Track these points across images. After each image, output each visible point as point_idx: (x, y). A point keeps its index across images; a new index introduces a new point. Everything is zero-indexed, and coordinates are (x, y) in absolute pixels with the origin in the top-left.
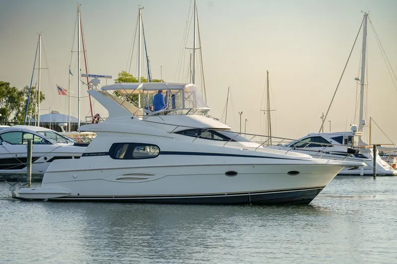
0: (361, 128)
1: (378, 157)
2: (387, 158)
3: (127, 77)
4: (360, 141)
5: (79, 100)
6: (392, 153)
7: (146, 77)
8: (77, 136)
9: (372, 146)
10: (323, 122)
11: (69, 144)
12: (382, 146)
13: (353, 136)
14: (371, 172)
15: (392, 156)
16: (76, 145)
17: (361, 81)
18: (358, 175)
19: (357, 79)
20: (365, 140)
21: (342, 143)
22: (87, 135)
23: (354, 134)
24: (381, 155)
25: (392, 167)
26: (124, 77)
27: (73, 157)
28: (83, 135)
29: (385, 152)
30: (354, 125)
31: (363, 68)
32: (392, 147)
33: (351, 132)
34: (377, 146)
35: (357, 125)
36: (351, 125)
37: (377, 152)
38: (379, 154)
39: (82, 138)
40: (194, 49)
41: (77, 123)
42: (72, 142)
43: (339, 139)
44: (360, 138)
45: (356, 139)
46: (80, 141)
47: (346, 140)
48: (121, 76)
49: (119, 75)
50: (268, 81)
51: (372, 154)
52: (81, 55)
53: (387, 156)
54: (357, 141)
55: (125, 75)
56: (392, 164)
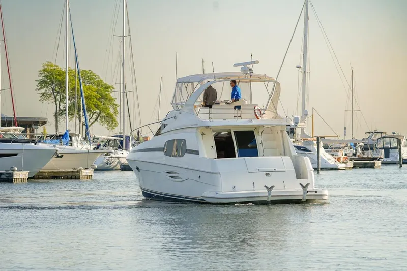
0: (303, 120)
1: (322, 150)
2: (331, 151)
3: (52, 68)
4: (303, 133)
6: (337, 145)
7: (73, 67)
9: (316, 138)
12: (326, 138)
13: (295, 128)
14: (315, 166)
15: (337, 149)
17: (303, 68)
19: (299, 67)
20: (308, 132)
22: (9, 130)
23: (296, 126)
24: (326, 147)
25: (337, 160)
26: (49, 68)
28: (5, 131)
29: (329, 145)
30: (296, 116)
31: (305, 55)
32: (336, 139)
33: (293, 124)
34: (321, 138)
35: (299, 117)
36: (293, 116)
37: (321, 145)
38: (323, 147)
39: (3, 134)
40: (123, 36)
44: (302, 130)
45: (298, 131)
47: (288, 132)
48: (46, 67)
49: (43, 66)
50: (204, 70)
51: (316, 147)
53: (332, 148)
54: (300, 134)
55: (49, 65)
56: (337, 157)
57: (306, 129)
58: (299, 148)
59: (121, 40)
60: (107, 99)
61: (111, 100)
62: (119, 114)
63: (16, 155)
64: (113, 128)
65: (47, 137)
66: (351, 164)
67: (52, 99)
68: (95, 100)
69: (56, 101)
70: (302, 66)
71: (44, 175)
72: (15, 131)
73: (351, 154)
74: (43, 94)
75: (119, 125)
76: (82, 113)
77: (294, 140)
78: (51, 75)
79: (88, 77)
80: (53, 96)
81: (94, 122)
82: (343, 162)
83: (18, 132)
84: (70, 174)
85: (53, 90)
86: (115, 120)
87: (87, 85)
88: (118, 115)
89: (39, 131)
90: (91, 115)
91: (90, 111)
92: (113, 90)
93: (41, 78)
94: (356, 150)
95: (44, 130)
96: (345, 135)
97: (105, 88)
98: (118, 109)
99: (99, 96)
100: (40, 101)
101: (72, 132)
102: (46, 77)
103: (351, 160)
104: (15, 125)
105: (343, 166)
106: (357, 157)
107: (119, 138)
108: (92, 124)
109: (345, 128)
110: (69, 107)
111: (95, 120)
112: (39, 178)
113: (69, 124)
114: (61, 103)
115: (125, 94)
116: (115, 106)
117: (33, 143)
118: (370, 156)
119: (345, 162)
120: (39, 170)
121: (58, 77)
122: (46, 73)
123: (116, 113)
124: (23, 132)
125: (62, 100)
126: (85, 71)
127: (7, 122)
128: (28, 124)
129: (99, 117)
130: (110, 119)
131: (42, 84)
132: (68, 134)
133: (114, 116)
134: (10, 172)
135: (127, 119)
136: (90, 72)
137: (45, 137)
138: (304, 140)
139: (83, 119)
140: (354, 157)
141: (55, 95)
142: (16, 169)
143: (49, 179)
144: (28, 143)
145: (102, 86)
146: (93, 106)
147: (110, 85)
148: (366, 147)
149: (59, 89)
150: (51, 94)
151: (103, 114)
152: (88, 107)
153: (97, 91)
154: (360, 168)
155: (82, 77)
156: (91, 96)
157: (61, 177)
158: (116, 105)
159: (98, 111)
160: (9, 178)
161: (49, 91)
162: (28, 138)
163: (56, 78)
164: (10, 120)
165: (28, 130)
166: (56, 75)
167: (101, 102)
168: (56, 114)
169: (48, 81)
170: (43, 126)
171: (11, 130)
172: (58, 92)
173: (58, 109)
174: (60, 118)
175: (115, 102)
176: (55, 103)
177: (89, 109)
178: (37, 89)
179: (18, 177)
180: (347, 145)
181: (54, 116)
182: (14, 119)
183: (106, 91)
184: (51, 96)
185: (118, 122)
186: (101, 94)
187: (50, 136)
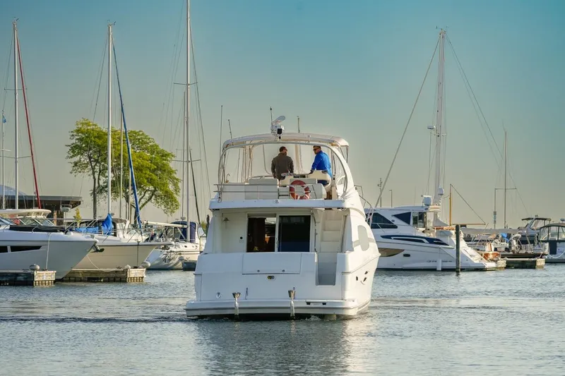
0: (437, 201)
1: (463, 244)
2: (475, 244)
3: (89, 128)
4: (436, 219)
5: (16, 162)
6: (483, 236)
7: (117, 128)
8: (13, 215)
9: (454, 227)
10: (381, 191)
11: (2, 228)
12: (468, 227)
13: (425, 213)
14: (453, 265)
15: (483, 242)
16: (12, 228)
17: (437, 130)
18: (433, 270)
19: (431, 128)
20: (443, 218)
21: (409, 223)
22: (29, 214)
23: (427, 209)
24: (468, 239)
25: (484, 257)
26: (85, 128)
27: (9, 248)
28: (24, 215)
29: (473, 235)
30: (427, 196)
31: (439, 111)
32: (483, 227)
33: (422, 207)
34: (462, 226)
35: (431, 196)
36: (422, 196)
37: (462, 236)
38: (464, 239)
39: (21, 219)
40: (188, 85)
41: (14, 197)
42: (7, 224)
43: (405, 217)
44: (436, 215)
45: (430, 217)
46: (19, 223)
47: (415, 219)
48: (80, 126)
49: (77, 124)
51: (454, 239)
52: (19, 96)
53: (477, 241)
54: (432, 220)
55: (86, 124)
56: (483, 253)
57: (440, 214)
58: (431, 241)
59: (185, 89)
60: (165, 171)
61: (170, 172)
62: (181, 191)
63: (38, 248)
64: (172, 212)
65: (81, 223)
66: (502, 263)
67: (88, 171)
68: (148, 172)
69: (94, 173)
70: (435, 127)
71: (77, 276)
72: (38, 214)
73: (503, 249)
74: (76, 164)
75: (180, 208)
76: (130, 190)
77: (424, 229)
78: (87, 137)
79: (138, 140)
80: (90, 167)
81: (146, 202)
82: (492, 260)
83: (42, 217)
84: (113, 275)
85: (90, 158)
86: (175, 201)
87: (138, 151)
88: (180, 194)
89: (69, 215)
90: (143, 193)
91: (140, 187)
92: (173, 158)
93: (74, 141)
94: (510, 244)
95: (78, 213)
96: (495, 222)
97: (162, 156)
98: (180, 185)
99: (154, 167)
100: (71, 173)
101: (116, 216)
102: (81, 140)
103: (503, 257)
104: (37, 206)
105: (492, 265)
106: (511, 253)
107: (181, 226)
108: (143, 205)
109: (495, 213)
110: (112, 182)
111: (149, 200)
112: (70, 281)
113: (112, 205)
114: (101, 176)
115: (190, 164)
116: (175, 182)
117: (63, 231)
118: (529, 252)
119: (495, 259)
121: (97, 140)
122: (80, 134)
123: (177, 190)
124: (50, 216)
125: (102, 172)
126: (136, 133)
127: (27, 203)
128: (55, 205)
129: (153, 197)
130: (168, 200)
131: (76, 149)
132: (111, 220)
133: (175, 195)
134: (29, 271)
135: (192, 198)
136: (141, 133)
137: (78, 225)
138: (437, 229)
139: (132, 199)
140: (507, 253)
141: (93, 165)
142: (38, 267)
143: (84, 281)
144: (56, 231)
145: (157, 153)
146: (146, 181)
147: (167, 150)
148: (524, 239)
149: (98, 157)
150: (88, 163)
151: (159, 192)
152: (139, 183)
153: (151, 160)
154: (516, 268)
155: (131, 141)
156: (142, 166)
157: (101, 278)
158: (177, 179)
159: (152, 188)
160: (28, 279)
161: (85, 159)
162: (54, 225)
163: (94, 142)
164: (30, 199)
165: (55, 213)
166: (95, 137)
167: (157, 175)
168: (94, 190)
169: (84, 145)
170: (75, 208)
171: (32, 213)
172: (97, 161)
173: (97, 185)
174: (99, 197)
175: (175, 175)
176: (92, 176)
177: (139, 185)
178: (68, 157)
179: (41, 279)
180: (498, 236)
181: (91, 194)
182: (36, 199)
183: (163, 160)
184: (87, 167)
185: (180, 203)
186: (156, 164)
187: (86, 222)
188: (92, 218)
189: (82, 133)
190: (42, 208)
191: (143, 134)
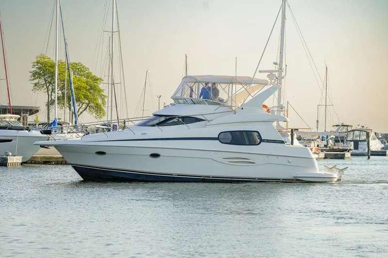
2: (304, 142)
3: (45, 60)
6: (309, 137)
7: (64, 60)
9: (290, 130)
12: (299, 130)
15: (310, 141)
17: (280, 65)
19: (275, 64)
20: (283, 124)
22: (4, 118)
24: (299, 139)
26: (42, 60)
29: (302, 136)
31: (281, 53)
32: (309, 131)
34: (295, 130)
37: (295, 136)
38: (297, 138)
40: (113, 32)
48: (39, 59)
49: (37, 58)
50: (186, 64)
51: (290, 138)
53: (305, 140)
55: (43, 57)
59: (111, 35)
60: (96, 90)
61: (100, 91)
62: (107, 104)
63: (10, 141)
64: (101, 117)
65: (39, 124)
66: (322, 155)
67: (44, 89)
68: (85, 91)
70: (278, 63)
71: (36, 160)
72: (10, 118)
73: (323, 146)
74: (36, 85)
75: (106, 115)
76: (71, 103)
78: (43, 66)
79: (78, 69)
80: (45, 87)
81: (83, 111)
82: (315, 153)
83: (13, 120)
84: (61, 160)
85: (46, 81)
86: (103, 110)
87: (78, 76)
88: (106, 106)
90: (81, 105)
91: (79, 101)
92: (102, 82)
93: (35, 69)
94: (327, 142)
95: (37, 118)
96: (317, 127)
97: (94, 80)
98: (106, 100)
99: (88, 87)
100: (33, 90)
101: (62, 120)
102: (39, 68)
103: (322, 151)
104: (9, 112)
105: (316, 156)
106: (328, 148)
107: (106, 127)
108: (81, 113)
109: (318, 121)
111: (85, 110)
112: (31, 163)
114: (53, 93)
115: (113, 85)
116: (103, 97)
117: (27, 130)
118: (340, 148)
119: (317, 152)
120: (32, 156)
121: (50, 68)
122: (39, 65)
123: (104, 103)
124: (19, 119)
125: (53, 90)
126: (75, 63)
127: (4, 110)
129: (88, 107)
130: (98, 109)
131: (35, 75)
132: (57, 123)
133: (102, 106)
134: (4, 156)
136: (80, 64)
137: (37, 126)
138: (279, 131)
140: (325, 148)
141: (47, 85)
142: (10, 154)
143: (41, 164)
144: (22, 130)
145: (91, 78)
146: (83, 97)
147: (99, 77)
148: (337, 139)
149: (51, 80)
150: (44, 84)
151: (92, 104)
152: (77, 98)
153: (87, 83)
154: (331, 158)
155: (73, 70)
156: (81, 87)
157: (53, 162)
159: (87, 101)
160: (4, 162)
161: (42, 81)
162: (21, 125)
163: (49, 70)
164: (5, 108)
167: (91, 93)
168: (48, 102)
169: (41, 72)
170: (35, 114)
171: (6, 117)
172: (50, 83)
173: (50, 99)
174: (51, 107)
175: (103, 94)
176: (47, 93)
177: (78, 100)
178: (30, 80)
179: (12, 162)
180: (319, 137)
181: (46, 105)
182: (9, 108)
183: (95, 82)
184: (43, 87)
185: (106, 111)
186: (90, 86)
187: (43, 124)
188: (47, 121)
189: (41, 64)
190: (13, 114)
191: (81, 65)
